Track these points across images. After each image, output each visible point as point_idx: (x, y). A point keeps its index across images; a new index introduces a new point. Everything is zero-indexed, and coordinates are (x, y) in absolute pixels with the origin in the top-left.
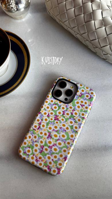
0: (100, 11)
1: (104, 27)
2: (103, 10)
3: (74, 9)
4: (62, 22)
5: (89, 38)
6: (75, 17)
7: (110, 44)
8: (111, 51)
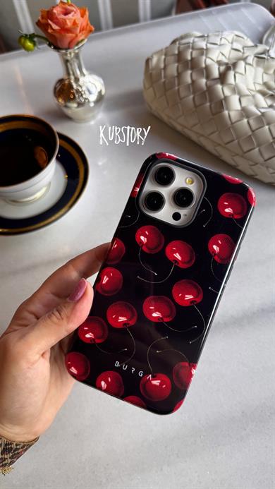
1: (246, 120)
2: (241, 96)
3: (192, 96)
5: (221, 139)
6: (194, 109)
7: (259, 145)
8: (263, 158)
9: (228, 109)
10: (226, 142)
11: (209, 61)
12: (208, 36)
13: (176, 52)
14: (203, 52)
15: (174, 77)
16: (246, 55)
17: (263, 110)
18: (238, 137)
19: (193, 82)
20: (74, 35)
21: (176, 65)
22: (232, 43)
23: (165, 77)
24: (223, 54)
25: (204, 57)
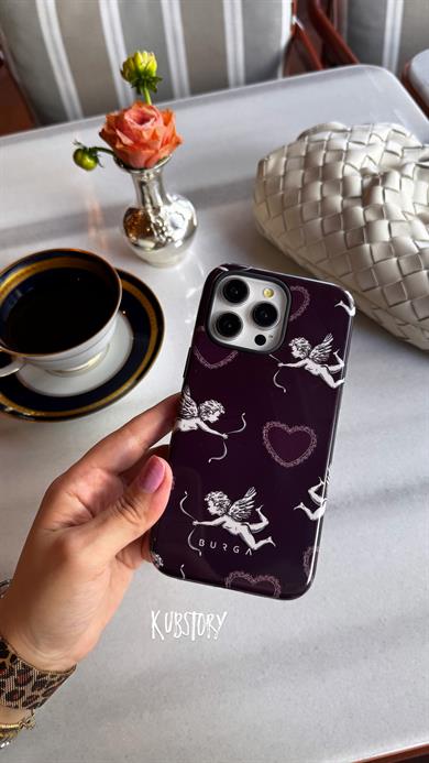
0: (385, 223)
1: (395, 260)
2: (392, 221)
3: (320, 219)
5: (358, 284)
6: (322, 238)
7: (411, 298)
8: (417, 316)
9: (370, 241)
10: (364, 288)
11: (348, 170)
12: (351, 131)
13: (304, 153)
14: (342, 155)
15: (297, 190)
16: (405, 161)
17: (422, 245)
18: (382, 283)
19: (323, 198)
20: (153, 152)
21: (302, 171)
22: (387, 142)
23: (283, 189)
24: (371, 159)
25: (342, 164)
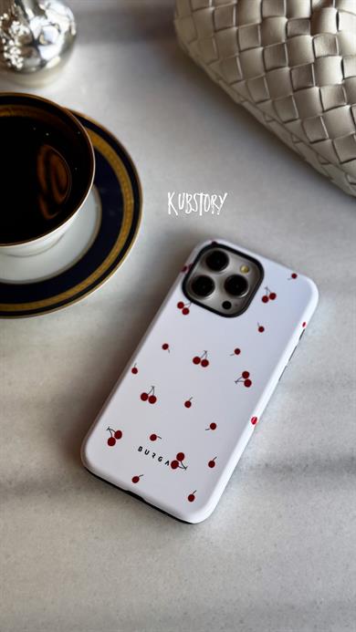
1: (348, 107)
2: (345, 56)
3: (261, 49)
4: (225, 82)
5: (305, 134)
6: (263, 74)
9: (320, 84)
18: (332, 135)
19: (264, 21)
23: (214, 4)
